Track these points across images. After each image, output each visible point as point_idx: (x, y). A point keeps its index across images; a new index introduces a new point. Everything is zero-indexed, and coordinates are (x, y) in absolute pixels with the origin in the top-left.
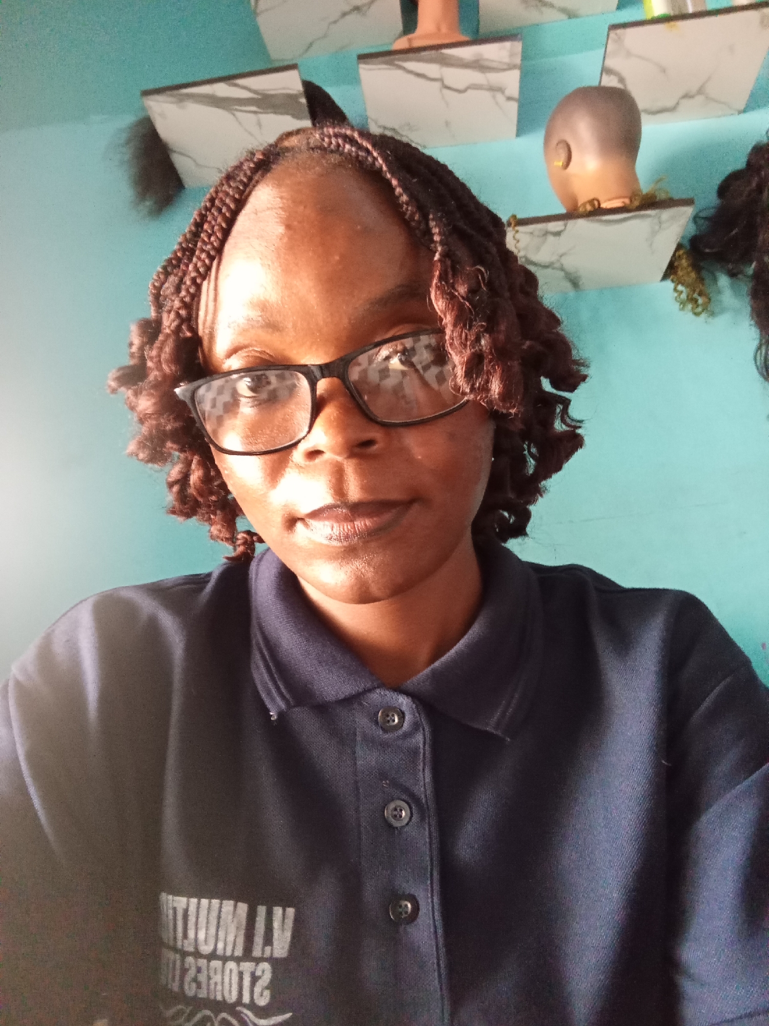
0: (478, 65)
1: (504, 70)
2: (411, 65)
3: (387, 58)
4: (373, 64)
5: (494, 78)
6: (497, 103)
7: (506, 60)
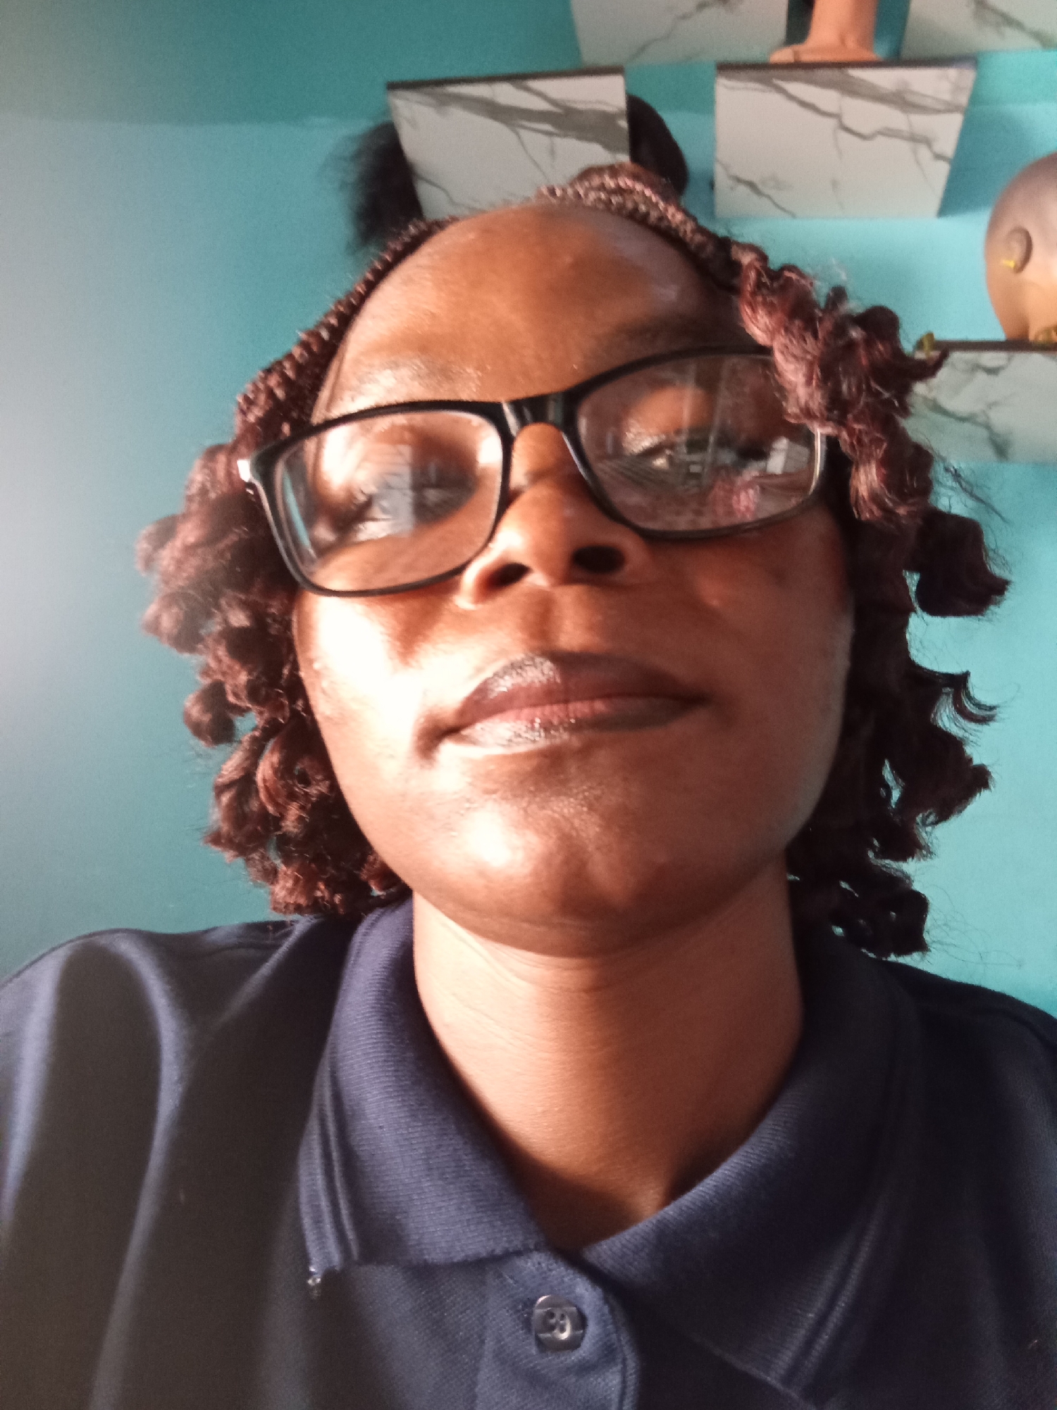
0: (900, 100)
1: (938, 111)
2: (796, 88)
3: (762, 74)
4: (739, 79)
5: (920, 122)
6: (918, 162)
7: (947, 97)
